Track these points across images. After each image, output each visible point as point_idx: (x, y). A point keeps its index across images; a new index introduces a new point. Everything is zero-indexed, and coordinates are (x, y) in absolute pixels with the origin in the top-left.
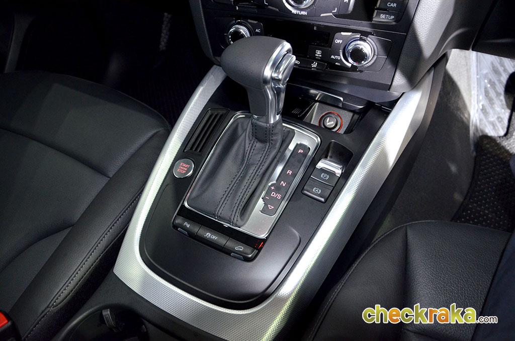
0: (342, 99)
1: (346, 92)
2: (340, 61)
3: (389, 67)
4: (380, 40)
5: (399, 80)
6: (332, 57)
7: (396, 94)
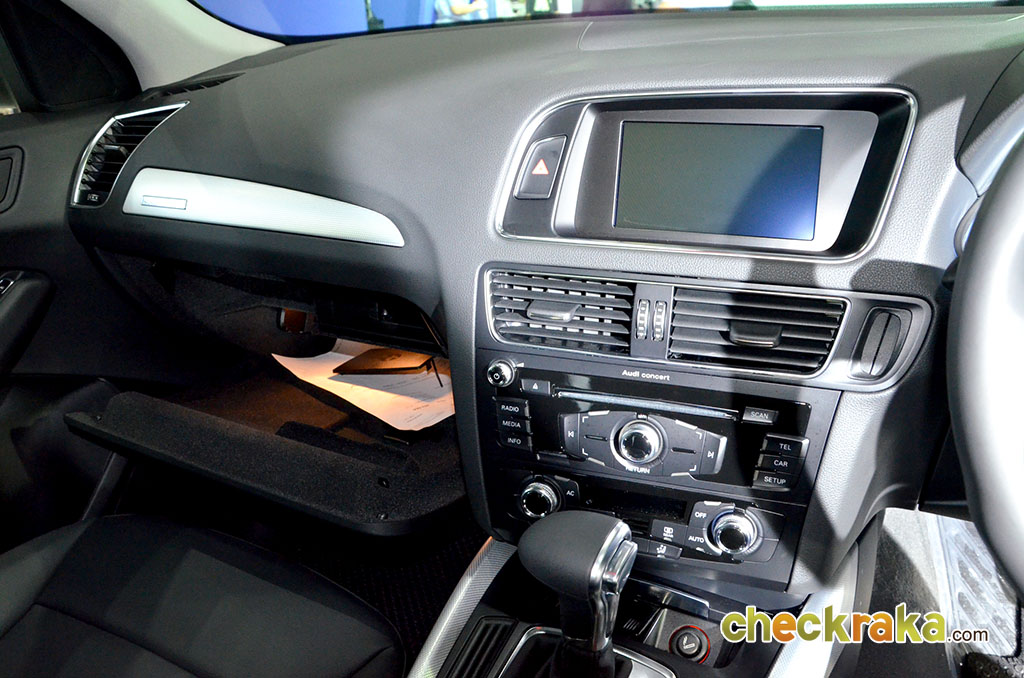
0: (707, 603)
1: (713, 590)
2: (704, 545)
3: (784, 556)
4: (767, 516)
5: (802, 577)
6: (691, 538)
7: (800, 597)
